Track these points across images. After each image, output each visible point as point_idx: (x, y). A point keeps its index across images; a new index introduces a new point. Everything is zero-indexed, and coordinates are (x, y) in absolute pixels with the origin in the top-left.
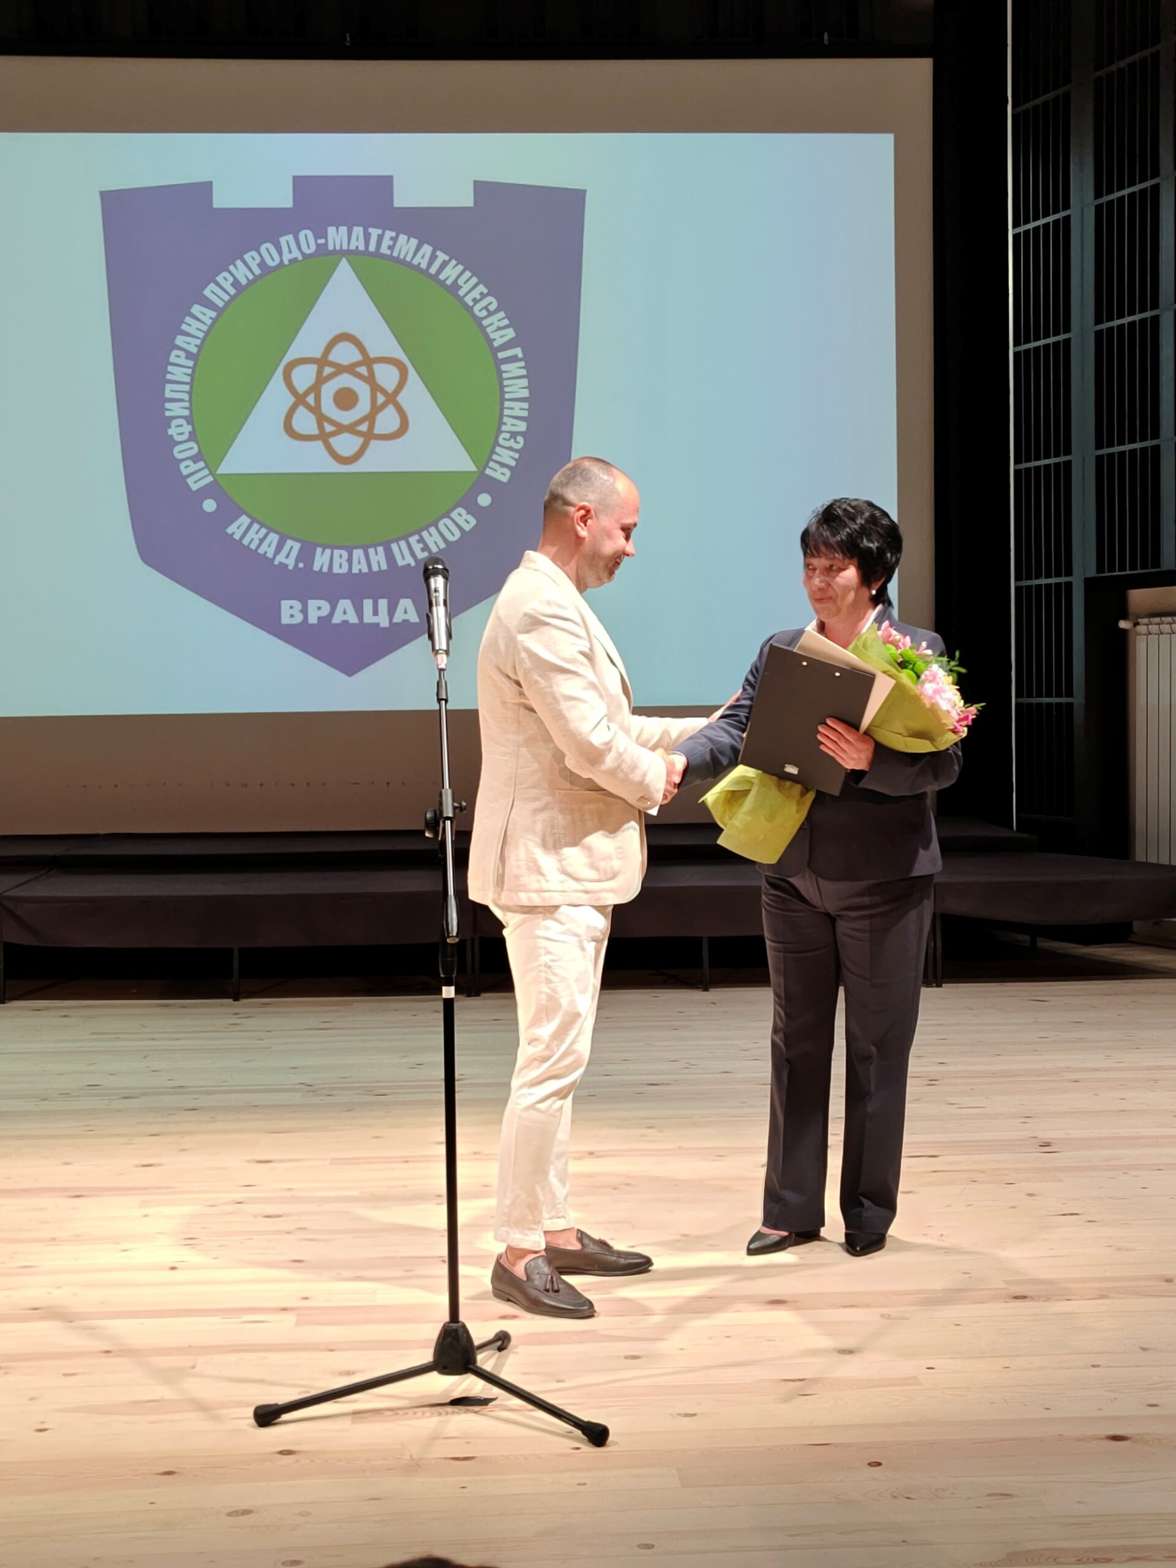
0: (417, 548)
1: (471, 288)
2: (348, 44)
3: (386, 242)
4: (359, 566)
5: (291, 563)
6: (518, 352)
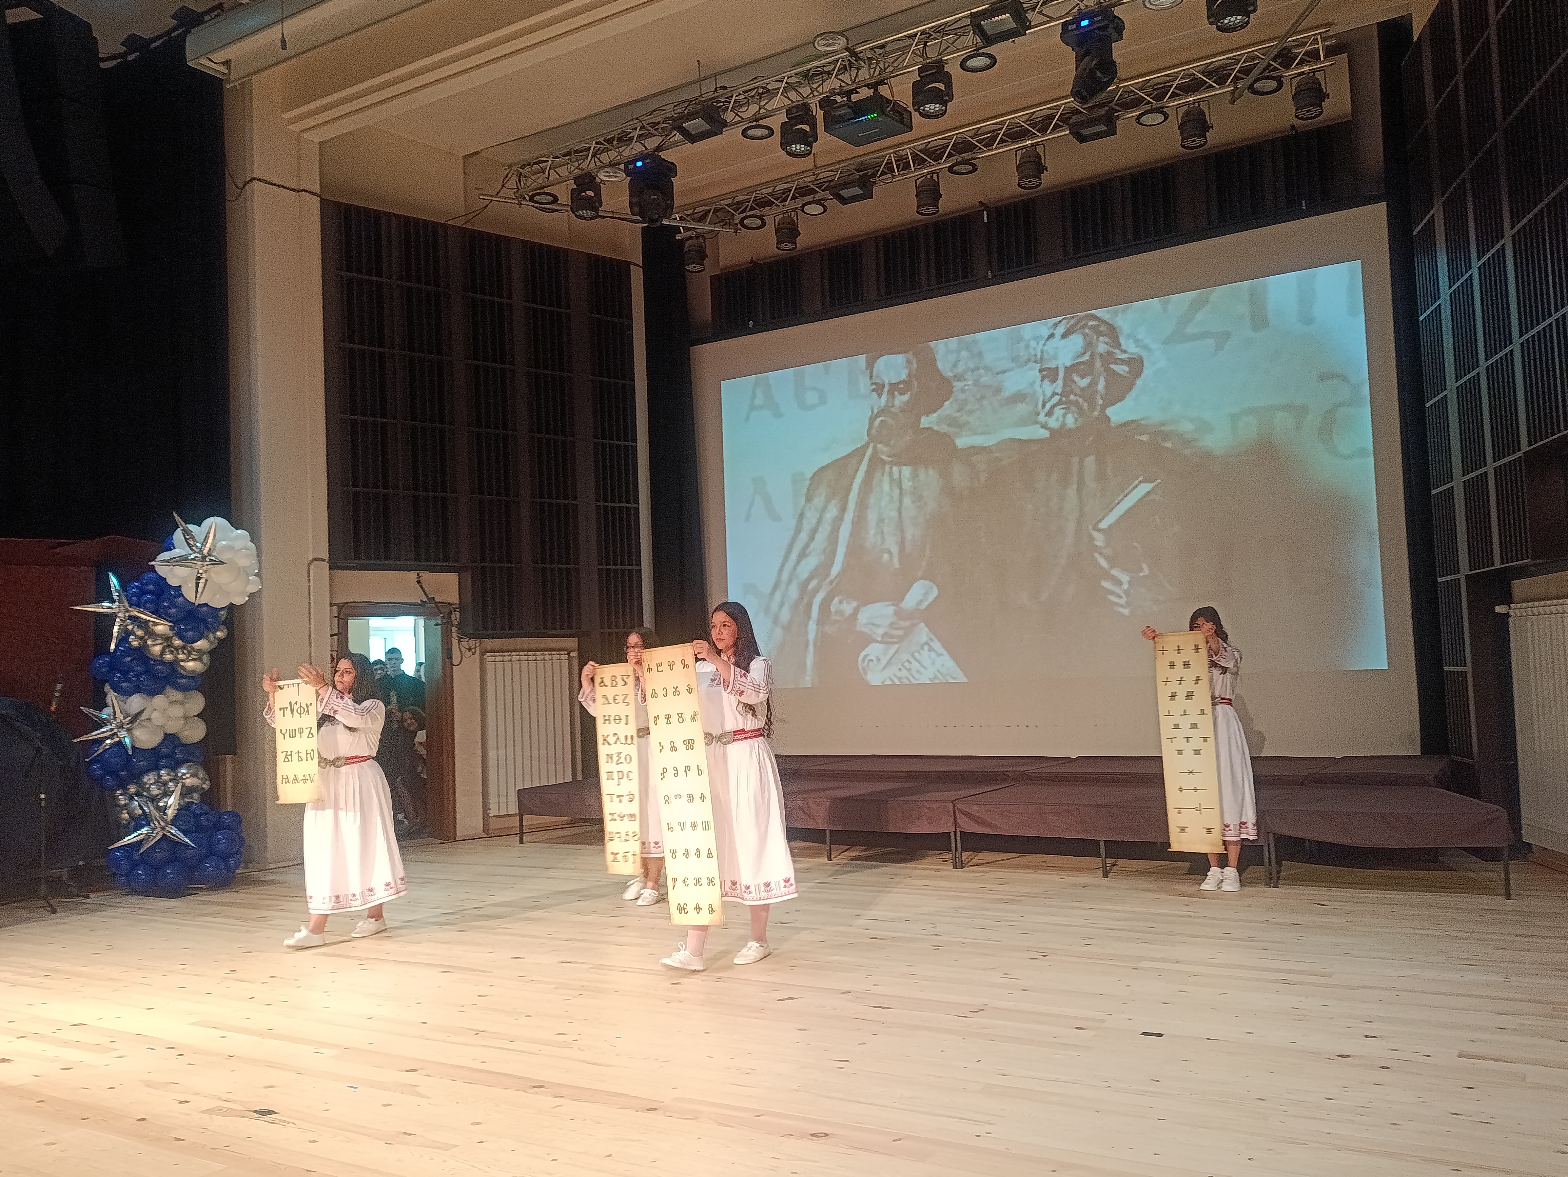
2: (990, 277)
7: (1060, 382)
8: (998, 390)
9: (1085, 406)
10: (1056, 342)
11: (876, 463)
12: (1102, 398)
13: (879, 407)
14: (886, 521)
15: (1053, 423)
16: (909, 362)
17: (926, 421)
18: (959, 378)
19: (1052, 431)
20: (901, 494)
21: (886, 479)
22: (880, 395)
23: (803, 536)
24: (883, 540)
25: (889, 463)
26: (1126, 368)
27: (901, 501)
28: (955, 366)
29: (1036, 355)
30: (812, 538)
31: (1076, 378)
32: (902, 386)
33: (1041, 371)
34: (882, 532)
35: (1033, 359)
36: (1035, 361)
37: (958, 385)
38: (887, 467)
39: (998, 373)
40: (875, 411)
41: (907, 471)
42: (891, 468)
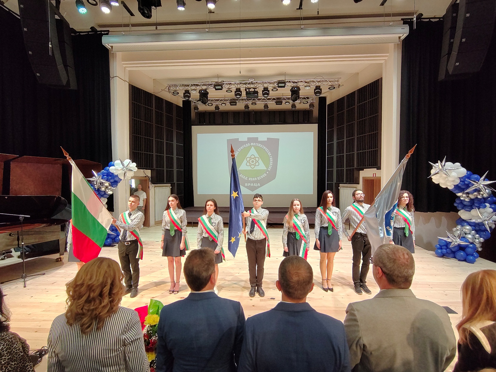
0: (260, 178)
1: (266, 150)
2: (254, 123)
3: (257, 145)
4: (254, 180)
5: (246, 179)
6: (272, 156)
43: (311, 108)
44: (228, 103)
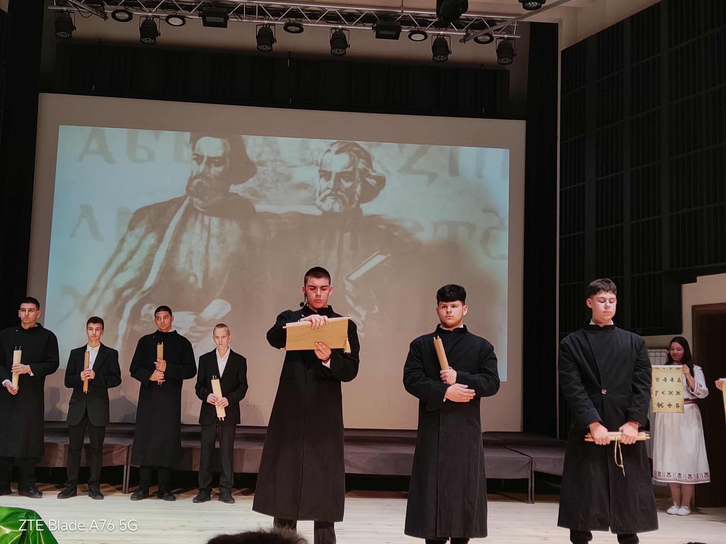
2: (291, 103)
7: (332, 181)
8: (289, 178)
9: (347, 200)
10: (332, 154)
11: (190, 211)
12: (358, 197)
13: (198, 171)
14: (195, 254)
15: (326, 206)
16: (224, 144)
17: (233, 189)
18: (261, 164)
19: (324, 212)
20: (209, 236)
21: (198, 224)
22: (199, 164)
23: (123, 256)
24: (191, 267)
25: (201, 212)
26: (375, 182)
27: (208, 242)
28: (259, 155)
29: (317, 161)
30: (130, 257)
31: (343, 181)
32: (217, 160)
33: (320, 171)
34: (191, 262)
35: (315, 162)
36: (317, 165)
37: (260, 169)
38: (200, 216)
39: (290, 167)
40: (194, 174)
41: (215, 221)
42: (203, 217)
43: (503, 61)
44: (194, 18)
